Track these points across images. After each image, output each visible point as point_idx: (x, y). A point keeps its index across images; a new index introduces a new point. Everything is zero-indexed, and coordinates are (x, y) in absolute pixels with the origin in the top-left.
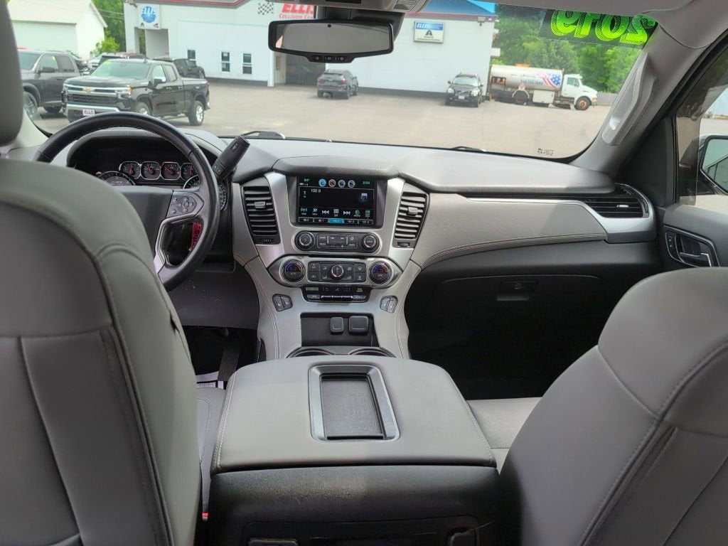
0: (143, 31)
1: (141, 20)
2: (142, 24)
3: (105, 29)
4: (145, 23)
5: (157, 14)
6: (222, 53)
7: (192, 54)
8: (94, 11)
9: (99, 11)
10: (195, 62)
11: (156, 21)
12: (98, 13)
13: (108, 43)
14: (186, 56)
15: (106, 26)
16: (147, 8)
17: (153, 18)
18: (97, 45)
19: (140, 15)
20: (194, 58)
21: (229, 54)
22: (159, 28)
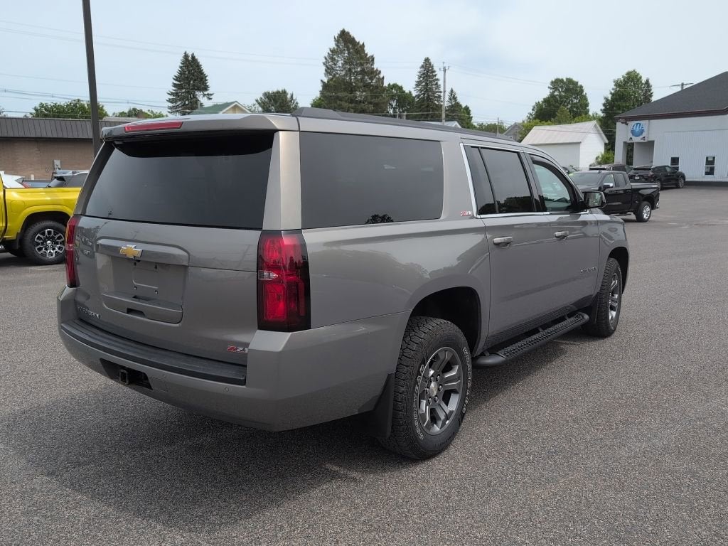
0: (633, 144)
1: (631, 135)
2: (631, 139)
3: (606, 144)
4: (633, 137)
5: (645, 129)
6: (707, 158)
7: (675, 161)
8: (598, 131)
9: (603, 130)
10: (677, 168)
11: (644, 135)
12: (601, 132)
13: (608, 156)
14: (669, 163)
15: (607, 142)
16: (637, 124)
17: (642, 131)
18: (597, 158)
19: (630, 131)
20: (678, 164)
21: (714, 158)
22: (646, 141)
